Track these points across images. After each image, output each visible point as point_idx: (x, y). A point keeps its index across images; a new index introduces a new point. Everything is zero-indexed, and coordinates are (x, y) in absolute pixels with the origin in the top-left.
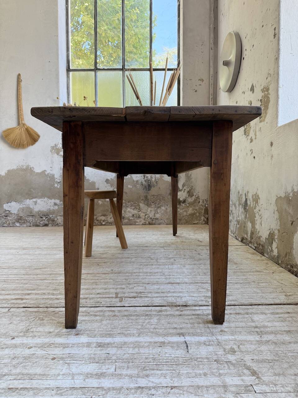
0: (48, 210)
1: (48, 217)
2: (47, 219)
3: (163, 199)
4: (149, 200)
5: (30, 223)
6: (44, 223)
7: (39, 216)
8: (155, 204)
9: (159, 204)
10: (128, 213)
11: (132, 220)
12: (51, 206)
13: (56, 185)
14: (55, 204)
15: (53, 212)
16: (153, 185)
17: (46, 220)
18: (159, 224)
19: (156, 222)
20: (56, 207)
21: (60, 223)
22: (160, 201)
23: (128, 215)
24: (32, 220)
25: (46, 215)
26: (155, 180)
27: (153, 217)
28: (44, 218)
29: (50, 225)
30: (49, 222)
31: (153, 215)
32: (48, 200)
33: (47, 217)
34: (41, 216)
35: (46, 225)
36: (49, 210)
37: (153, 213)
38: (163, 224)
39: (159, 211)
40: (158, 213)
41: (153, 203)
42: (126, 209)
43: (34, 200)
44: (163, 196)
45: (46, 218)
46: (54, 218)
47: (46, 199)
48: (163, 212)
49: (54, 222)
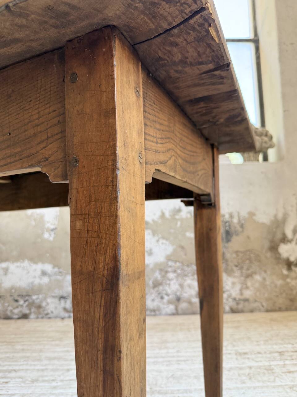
0: (29, 286)
1: (30, 301)
2: (27, 303)
3: (256, 260)
6: (21, 311)
7: (12, 298)
8: (240, 269)
9: (248, 269)
10: (187, 288)
12: (35, 277)
13: (46, 235)
14: (44, 273)
15: (38, 290)
16: (236, 231)
17: (25, 305)
18: (252, 311)
19: (244, 307)
20: (46, 280)
21: (52, 312)
22: (251, 262)
23: (188, 294)
25: (26, 296)
26: (239, 221)
27: (238, 297)
28: (21, 302)
29: (32, 316)
30: (30, 309)
31: (238, 292)
32: (31, 266)
33: (27, 300)
34: (16, 298)
35: (25, 316)
36: (31, 286)
37: (238, 287)
38: (260, 310)
39: (249, 284)
40: (247, 288)
41: (236, 266)
42: (183, 281)
43: (4, 265)
44: (257, 253)
45: (25, 301)
46: (41, 302)
47: (26, 263)
48: (257, 285)
49: (41, 310)
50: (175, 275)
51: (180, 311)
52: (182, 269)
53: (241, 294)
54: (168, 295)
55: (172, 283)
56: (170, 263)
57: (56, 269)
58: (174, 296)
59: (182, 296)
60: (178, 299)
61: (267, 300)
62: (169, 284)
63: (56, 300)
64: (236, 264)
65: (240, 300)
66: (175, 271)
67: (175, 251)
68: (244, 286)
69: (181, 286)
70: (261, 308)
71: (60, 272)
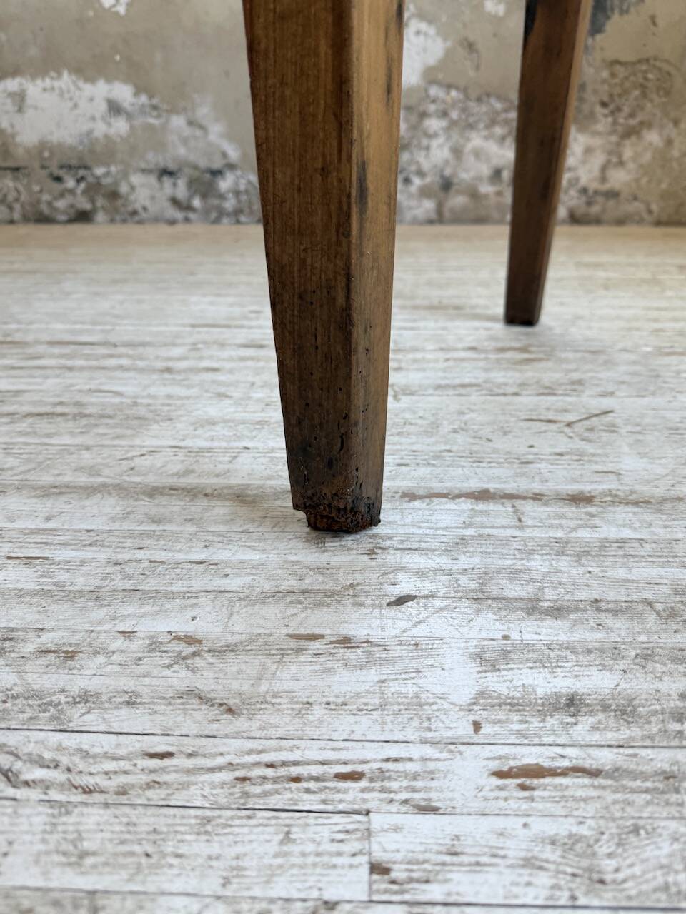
0: (81, 142)
1: (90, 179)
2: (83, 185)
3: (658, 89)
4: (589, 89)
5: (11, 208)
6: (72, 206)
7: (47, 171)
8: (612, 113)
9: (632, 115)
10: (472, 159)
11: (486, 196)
12: (93, 119)
14: (115, 108)
15: (107, 151)
17: (79, 191)
18: (620, 222)
19: (604, 210)
20: (120, 126)
21: (145, 209)
22: (644, 95)
23: (472, 174)
24: (16, 189)
25: (79, 167)
27: (594, 185)
28: (70, 183)
29: (100, 217)
30: (93, 201)
31: (596, 172)
32: (79, 89)
33: (83, 178)
34: (57, 172)
35: (83, 217)
36: (86, 141)
37: (598, 160)
38: (640, 221)
39: (628, 153)
40: (621, 163)
41: (604, 105)
42: (462, 141)
43: (12, 84)
44: (666, 67)
45: (79, 181)
46: (116, 183)
47: (66, 79)
48: (647, 157)
49: (119, 202)
50: (444, 123)
51: (447, 214)
52: (464, 110)
53: (603, 179)
54: (421, 173)
55: (435, 143)
56: (434, 91)
57: (144, 99)
58: (437, 179)
59: (456, 180)
60: (447, 185)
61: (664, 196)
62: (428, 148)
63: (152, 179)
64: (606, 99)
65: (596, 192)
66: (445, 114)
67: (449, 54)
68: (615, 160)
69: (457, 152)
70: (646, 216)
71: (155, 107)
